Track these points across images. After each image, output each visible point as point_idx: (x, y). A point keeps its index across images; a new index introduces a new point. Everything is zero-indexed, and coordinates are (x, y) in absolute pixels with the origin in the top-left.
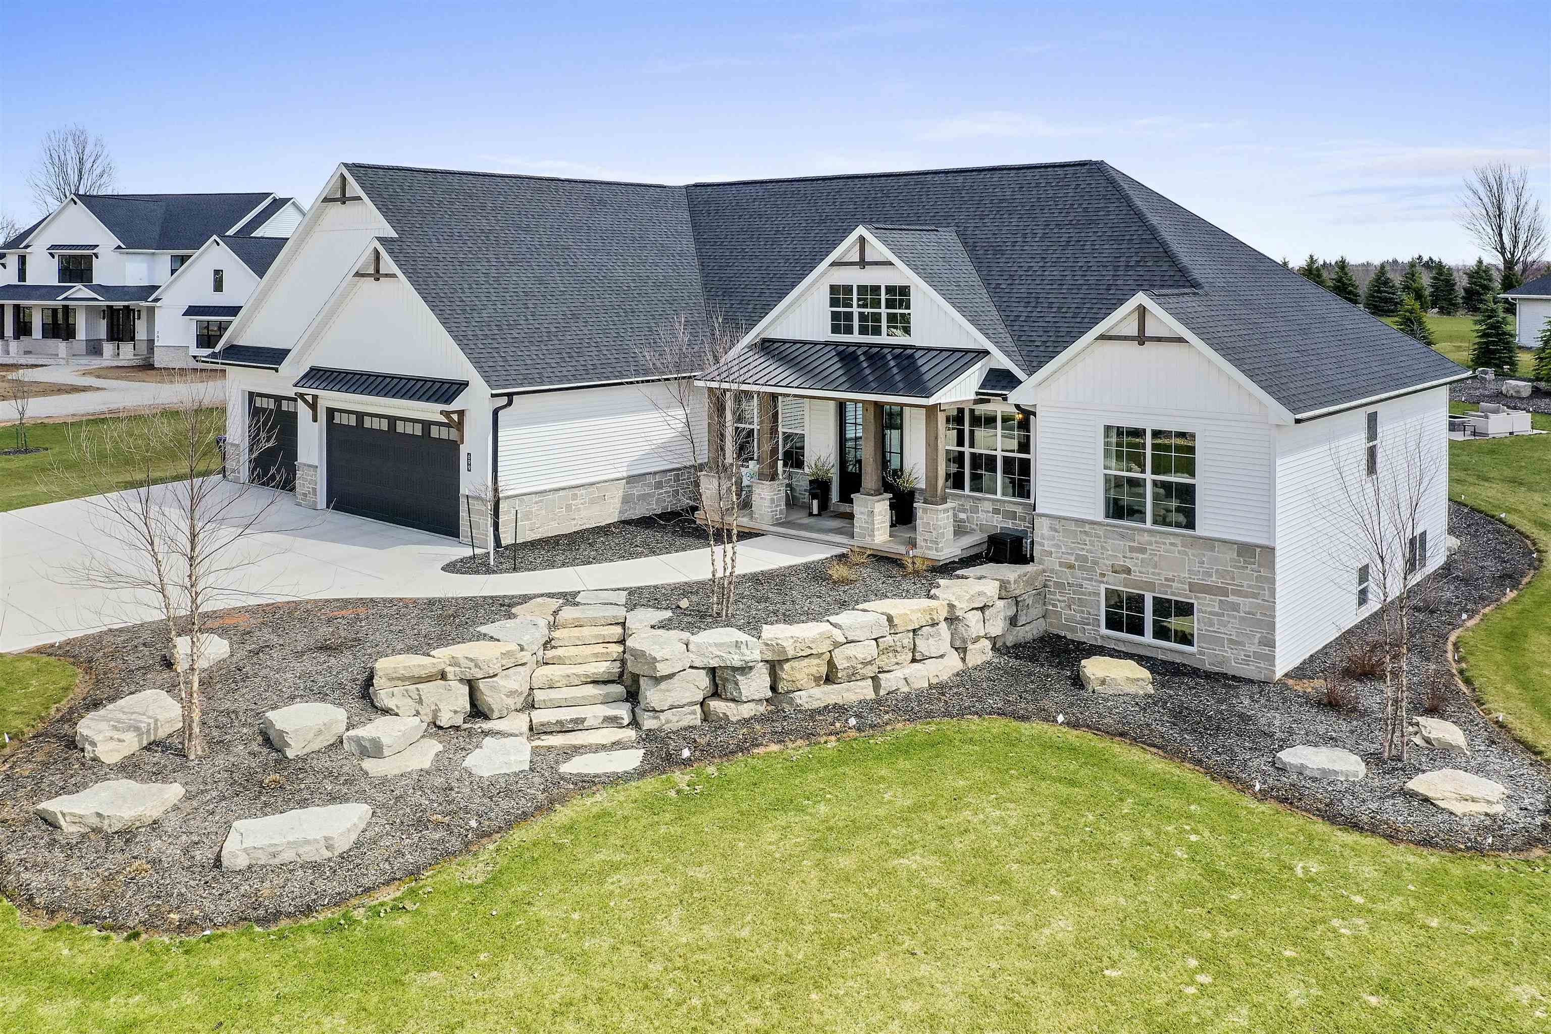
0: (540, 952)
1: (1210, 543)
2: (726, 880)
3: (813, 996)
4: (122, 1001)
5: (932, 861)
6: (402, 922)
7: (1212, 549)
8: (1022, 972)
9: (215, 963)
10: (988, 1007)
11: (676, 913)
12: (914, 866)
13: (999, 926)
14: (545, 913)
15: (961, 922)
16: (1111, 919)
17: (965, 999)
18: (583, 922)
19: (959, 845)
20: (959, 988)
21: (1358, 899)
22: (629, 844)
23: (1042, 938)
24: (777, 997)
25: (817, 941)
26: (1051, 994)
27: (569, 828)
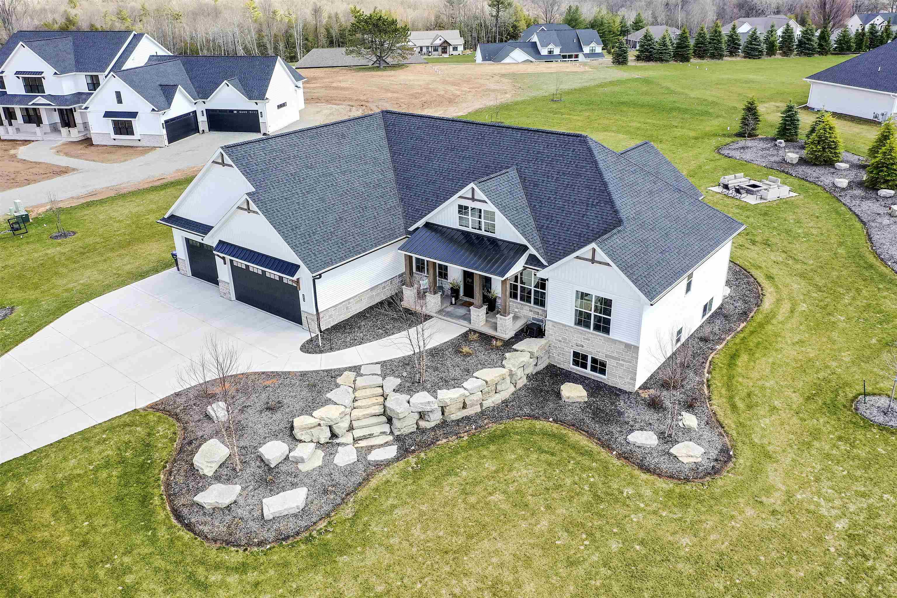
0: (377, 546)
1: (615, 341)
2: (433, 510)
3: (465, 558)
4: (251, 575)
5: (502, 497)
6: (329, 536)
7: (615, 344)
8: (530, 544)
9: (275, 558)
10: (519, 559)
11: (419, 526)
12: (496, 500)
13: (524, 525)
14: (375, 529)
15: (511, 524)
16: (560, 519)
17: (512, 556)
18: (389, 532)
19: (512, 489)
20: (510, 552)
21: (642, 505)
22: (398, 496)
23: (537, 529)
24: (454, 559)
25: (465, 536)
26: (538, 552)
27: (376, 490)
